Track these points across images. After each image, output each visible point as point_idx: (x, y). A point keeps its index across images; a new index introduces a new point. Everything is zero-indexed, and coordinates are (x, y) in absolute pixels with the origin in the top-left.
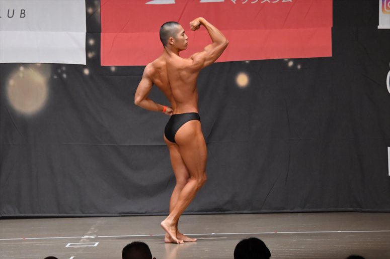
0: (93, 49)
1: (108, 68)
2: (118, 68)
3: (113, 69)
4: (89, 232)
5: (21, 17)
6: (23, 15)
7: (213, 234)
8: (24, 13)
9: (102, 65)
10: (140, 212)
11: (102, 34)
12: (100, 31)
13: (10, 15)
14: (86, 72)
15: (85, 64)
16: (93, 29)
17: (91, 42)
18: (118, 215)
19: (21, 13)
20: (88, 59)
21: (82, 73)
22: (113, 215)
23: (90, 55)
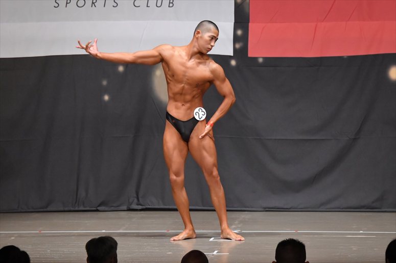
0: (240, 39)
1: (255, 59)
2: (265, 58)
3: (261, 60)
4: (233, 227)
5: (169, 6)
6: (171, 5)
7: (361, 232)
8: (172, 3)
9: (249, 56)
10: (285, 207)
11: (250, 24)
12: (248, 22)
13: (158, 5)
14: (233, 63)
15: (232, 55)
16: (242, 19)
17: (239, 32)
18: (262, 209)
19: (170, 3)
20: (235, 50)
21: (229, 64)
22: (258, 209)
23: (238, 46)
